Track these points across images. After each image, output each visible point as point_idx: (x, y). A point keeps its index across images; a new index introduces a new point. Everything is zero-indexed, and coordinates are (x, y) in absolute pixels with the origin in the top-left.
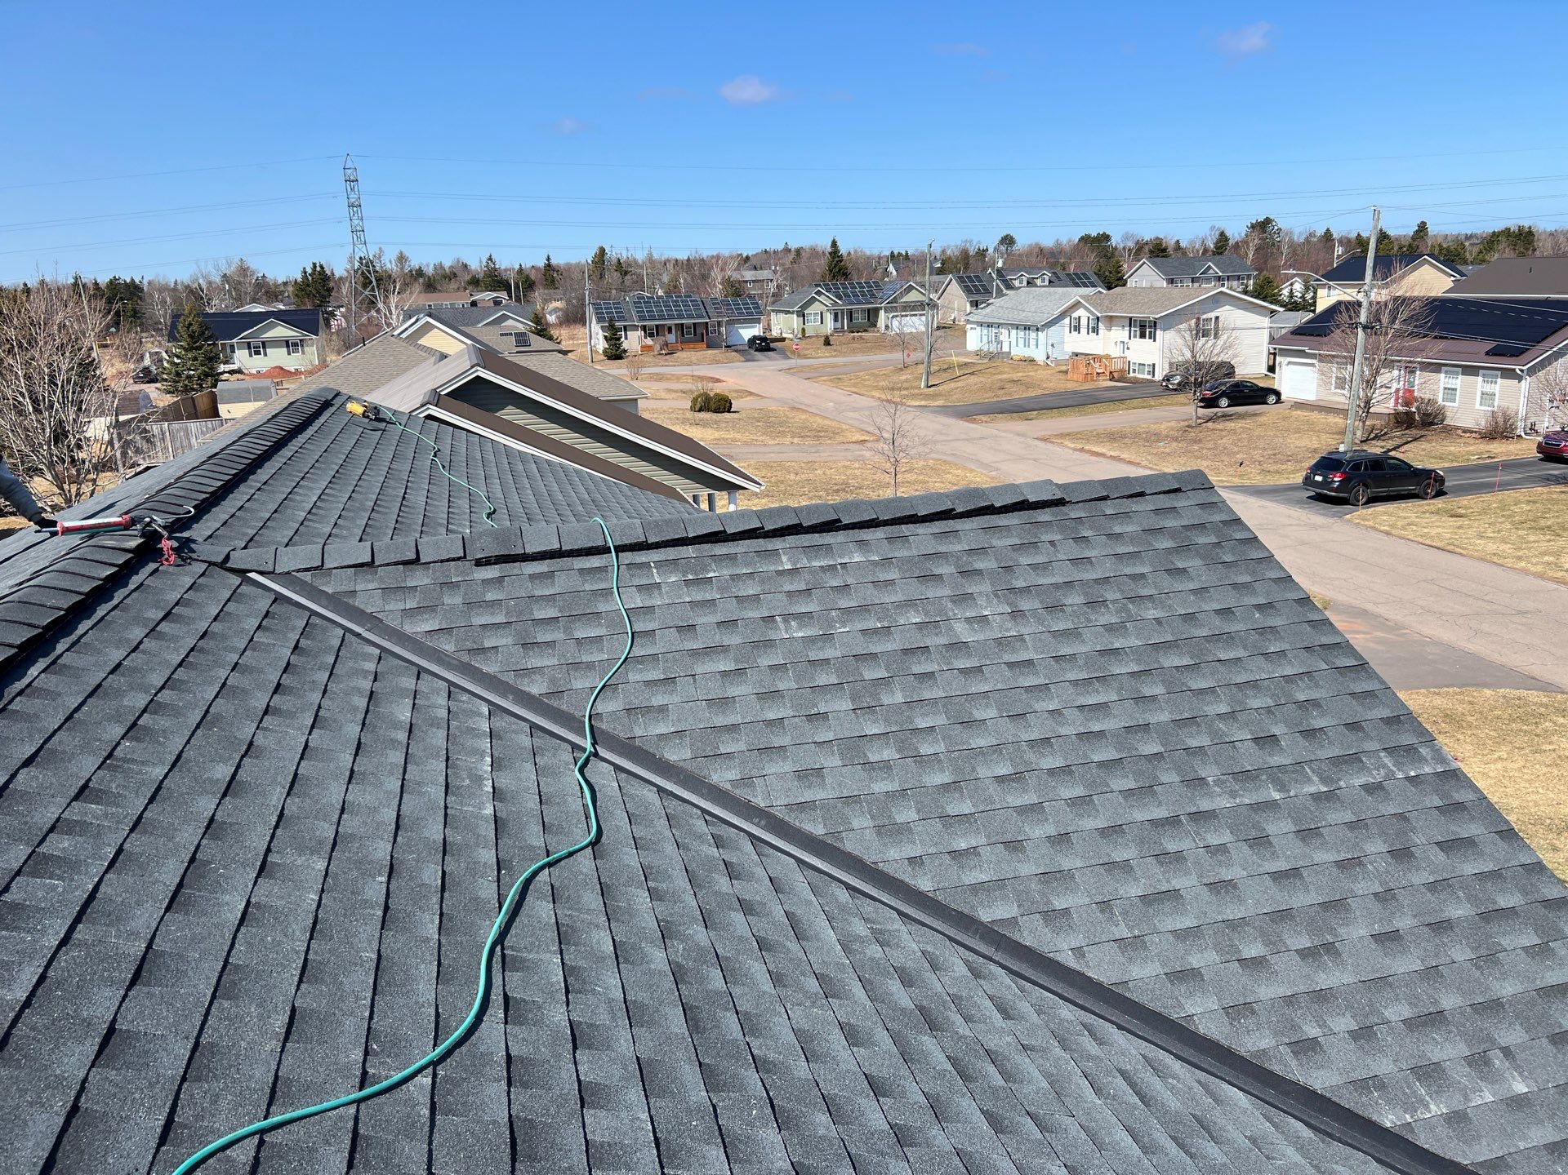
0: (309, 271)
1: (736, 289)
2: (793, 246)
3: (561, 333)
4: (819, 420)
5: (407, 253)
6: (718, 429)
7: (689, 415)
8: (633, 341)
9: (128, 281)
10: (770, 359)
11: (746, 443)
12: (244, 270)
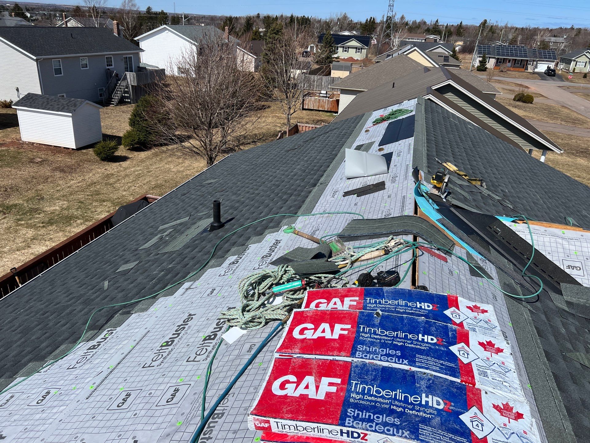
0: (369, 20)
1: (545, 45)
2: (576, 27)
3: (461, 56)
4: (575, 114)
5: (405, 16)
6: (525, 111)
7: (512, 102)
8: (491, 64)
9: (307, 17)
10: (554, 80)
11: (538, 120)
12: (345, 17)
